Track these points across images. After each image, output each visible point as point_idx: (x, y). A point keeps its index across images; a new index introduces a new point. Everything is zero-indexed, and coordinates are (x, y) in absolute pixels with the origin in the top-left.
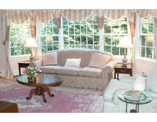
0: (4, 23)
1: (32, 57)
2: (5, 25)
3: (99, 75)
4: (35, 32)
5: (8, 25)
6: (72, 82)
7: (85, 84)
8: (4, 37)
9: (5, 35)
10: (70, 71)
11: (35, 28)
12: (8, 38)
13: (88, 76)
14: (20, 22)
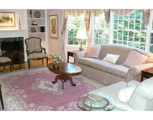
0: (63, 15)
1: (81, 48)
2: (64, 18)
3: (125, 75)
4: (88, 25)
5: (65, 18)
6: (101, 77)
7: (111, 82)
8: (62, 28)
9: (62, 26)
10: (101, 66)
11: (89, 21)
12: (65, 29)
13: (114, 75)
14: (76, 15)
